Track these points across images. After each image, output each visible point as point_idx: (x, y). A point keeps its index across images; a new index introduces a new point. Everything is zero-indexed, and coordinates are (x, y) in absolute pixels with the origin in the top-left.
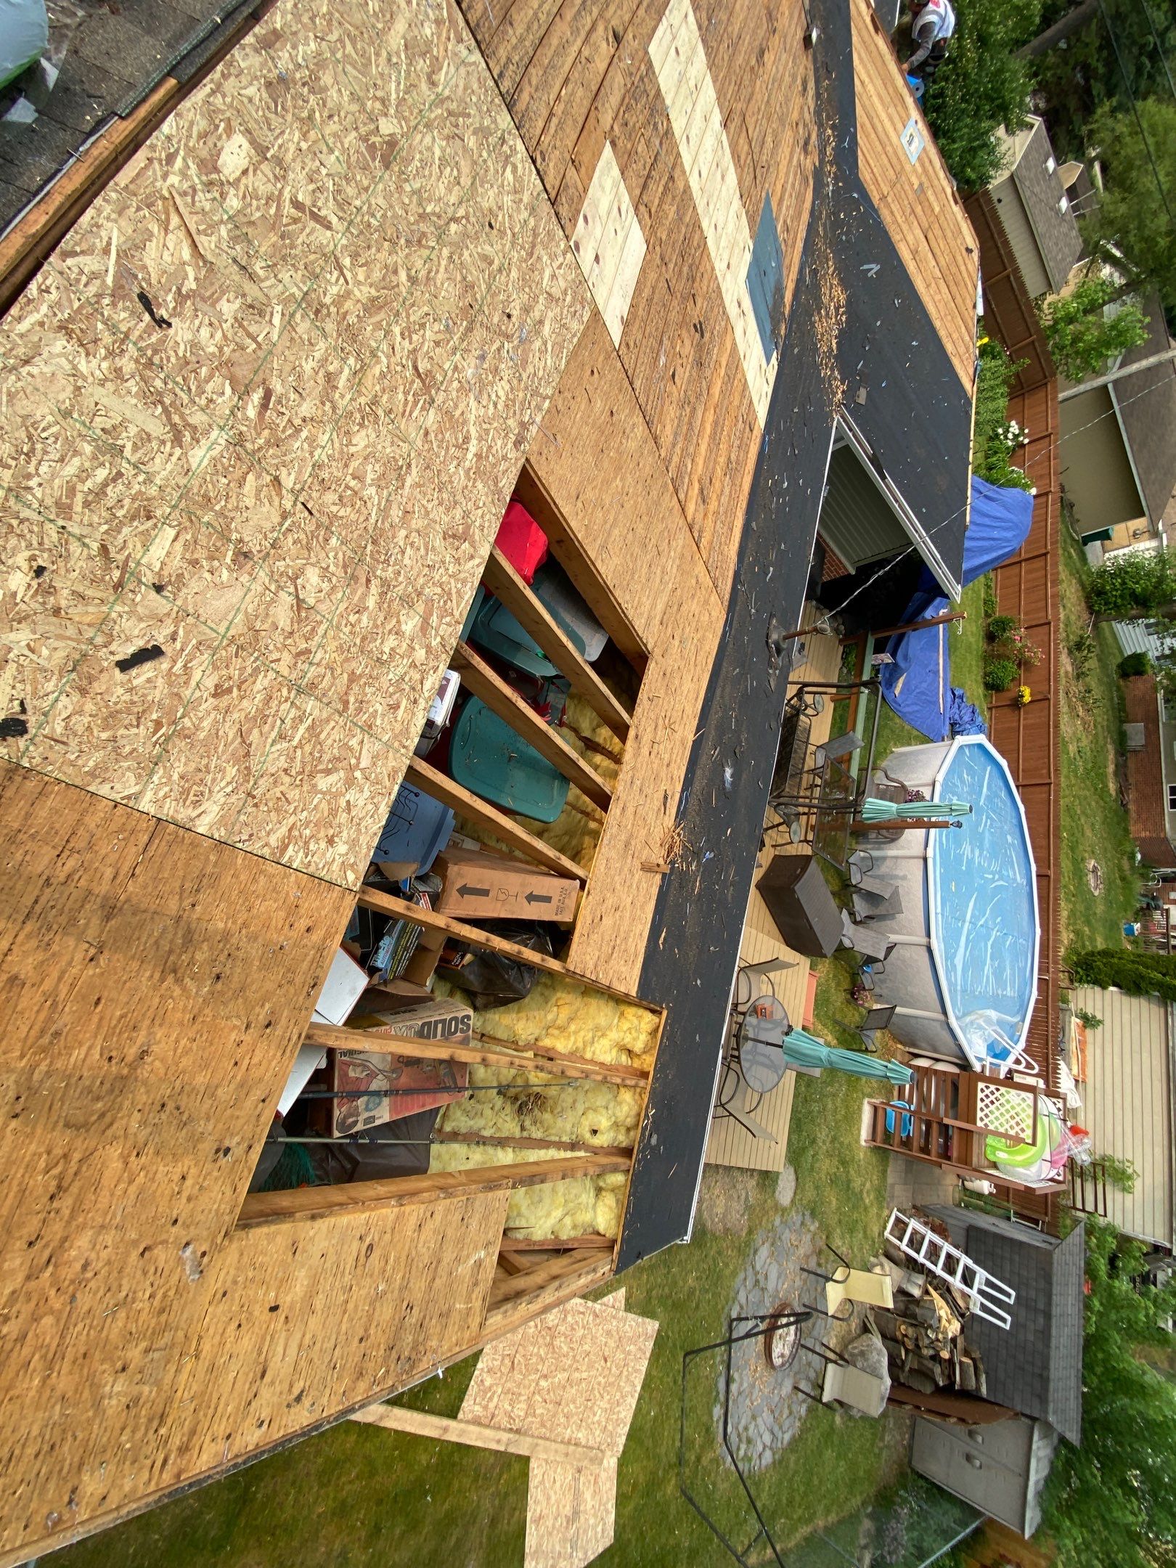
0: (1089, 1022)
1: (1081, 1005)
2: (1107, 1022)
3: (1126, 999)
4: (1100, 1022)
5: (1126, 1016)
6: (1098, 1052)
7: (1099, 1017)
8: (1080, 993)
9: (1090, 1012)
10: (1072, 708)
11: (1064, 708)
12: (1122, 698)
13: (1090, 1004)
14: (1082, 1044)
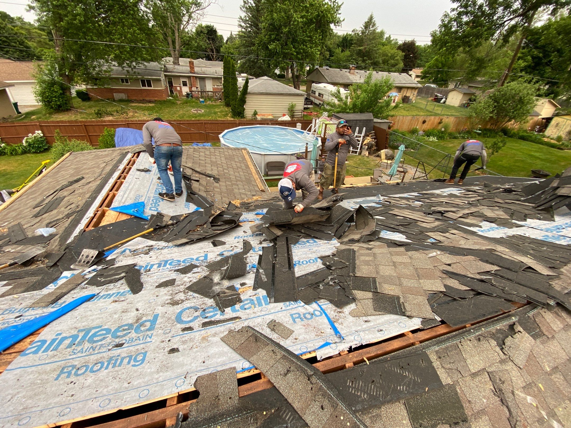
0: (255, 114)
1: (251, 115)
2: (255, 109)
3: (246, 104)
4: (255, 111)
5: (252, 104)
6: (263, 111)
7: (254, 111)
8: (247, 115)
9: (253, 113)
13: (250, 113)
14: (262, 115)
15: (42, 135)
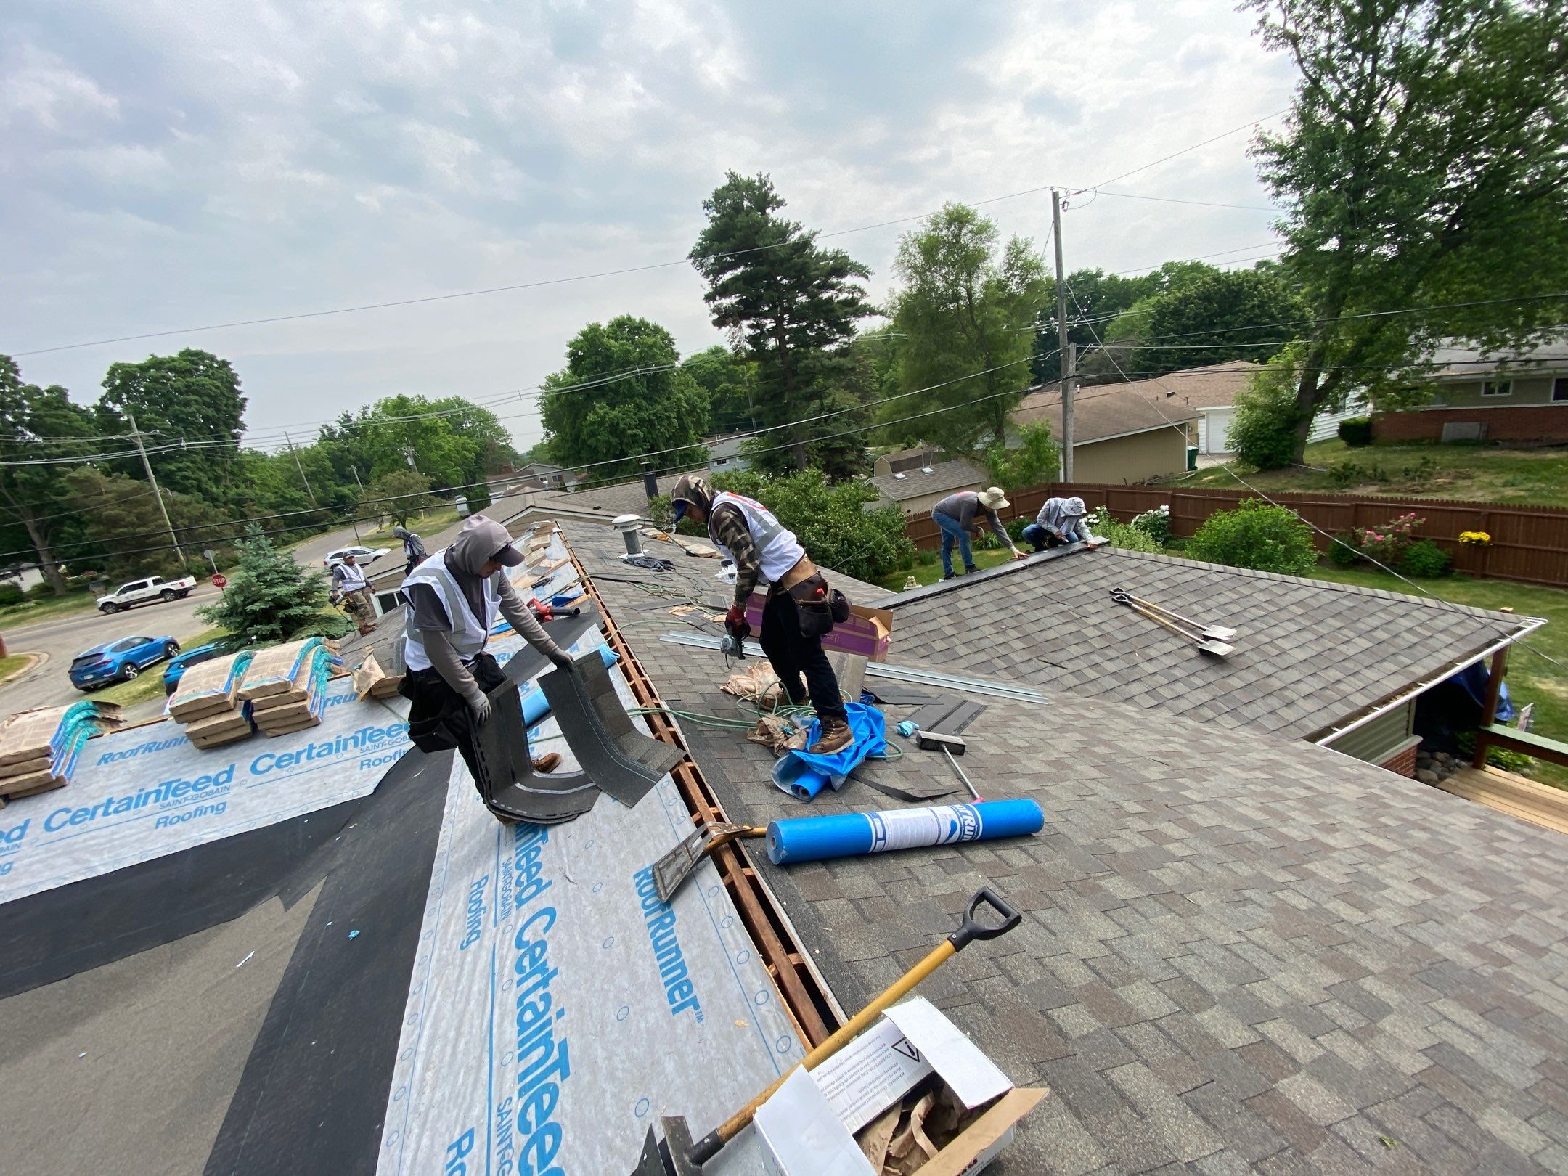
10: (1440, 488)
11: (1446, 497)
12: (1401, 443)
15: (1167, 513)
